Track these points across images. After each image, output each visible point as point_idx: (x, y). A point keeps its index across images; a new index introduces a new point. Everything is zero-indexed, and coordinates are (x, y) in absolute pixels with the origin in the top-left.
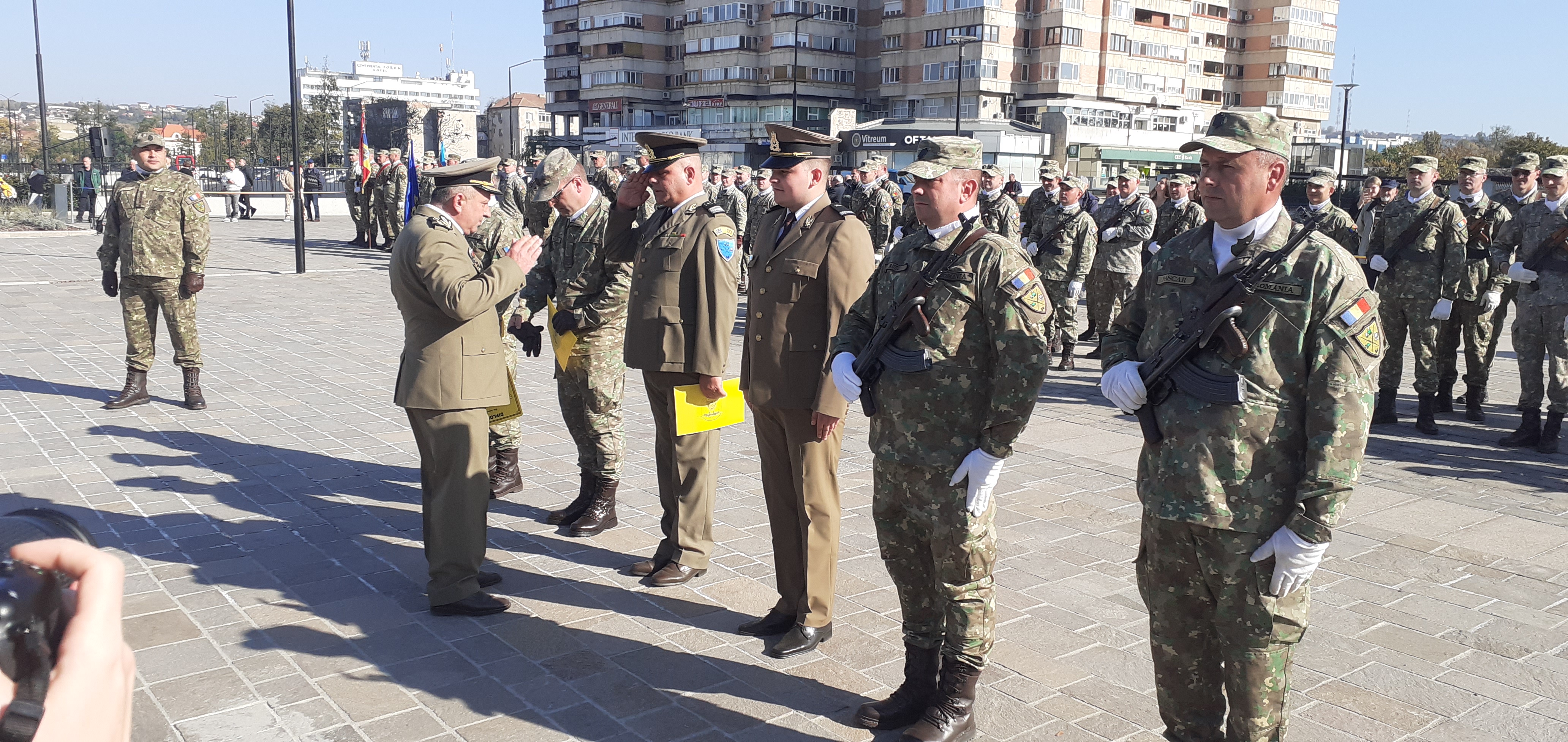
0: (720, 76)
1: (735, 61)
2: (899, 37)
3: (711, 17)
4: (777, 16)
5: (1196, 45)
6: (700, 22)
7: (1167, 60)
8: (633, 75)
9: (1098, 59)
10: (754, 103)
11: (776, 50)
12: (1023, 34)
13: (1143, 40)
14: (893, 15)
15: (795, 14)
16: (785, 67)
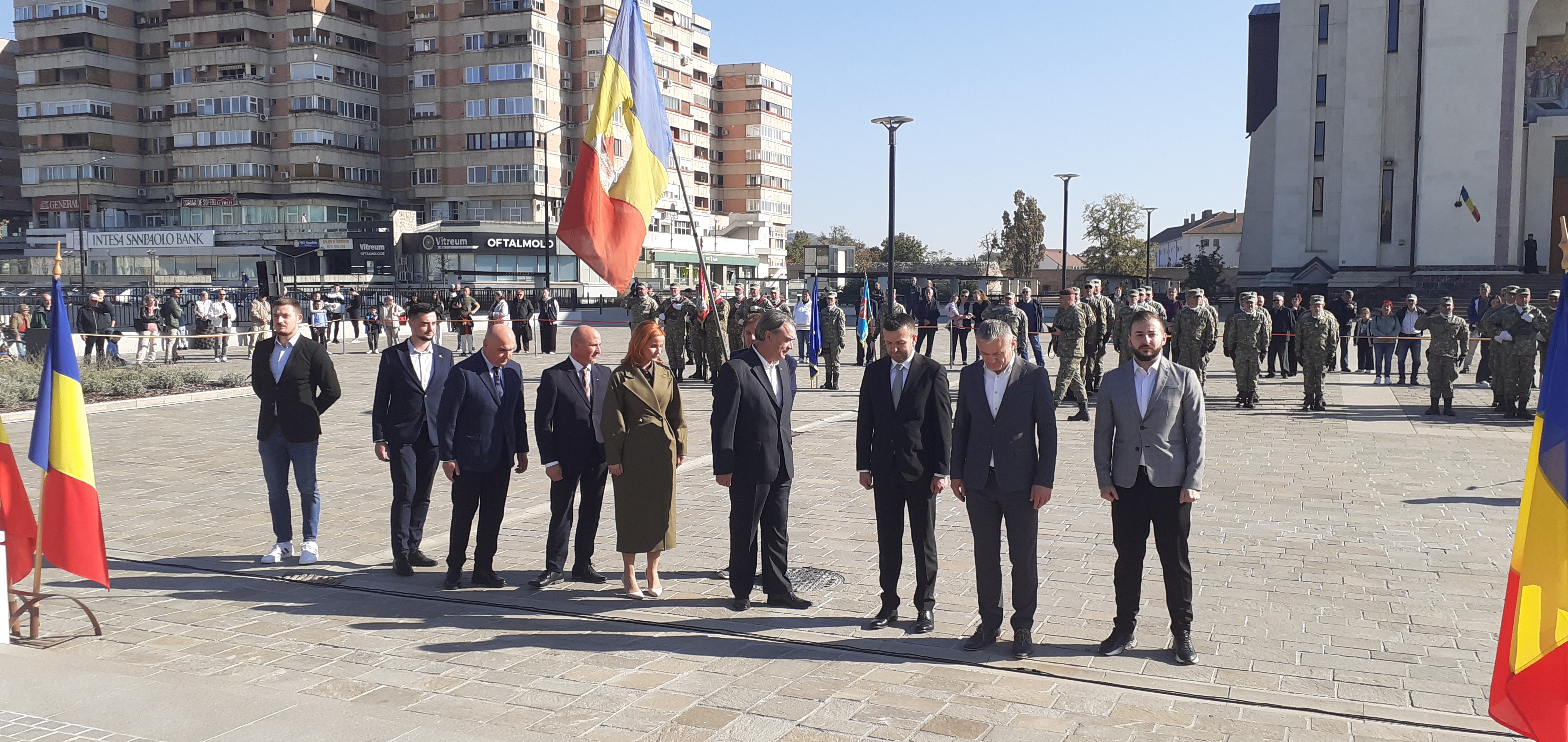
0: (227, 172)
1: (246, 157)
2: (435, 139)
3: (212, 109)
4: (297, 111)
6: (194, 114)
8: (102, 169)
10: (271, 202)
11: (297, 147)
12: (567, 142)
14: (426, 117)
15: (320, 111)
16: (311, 165)
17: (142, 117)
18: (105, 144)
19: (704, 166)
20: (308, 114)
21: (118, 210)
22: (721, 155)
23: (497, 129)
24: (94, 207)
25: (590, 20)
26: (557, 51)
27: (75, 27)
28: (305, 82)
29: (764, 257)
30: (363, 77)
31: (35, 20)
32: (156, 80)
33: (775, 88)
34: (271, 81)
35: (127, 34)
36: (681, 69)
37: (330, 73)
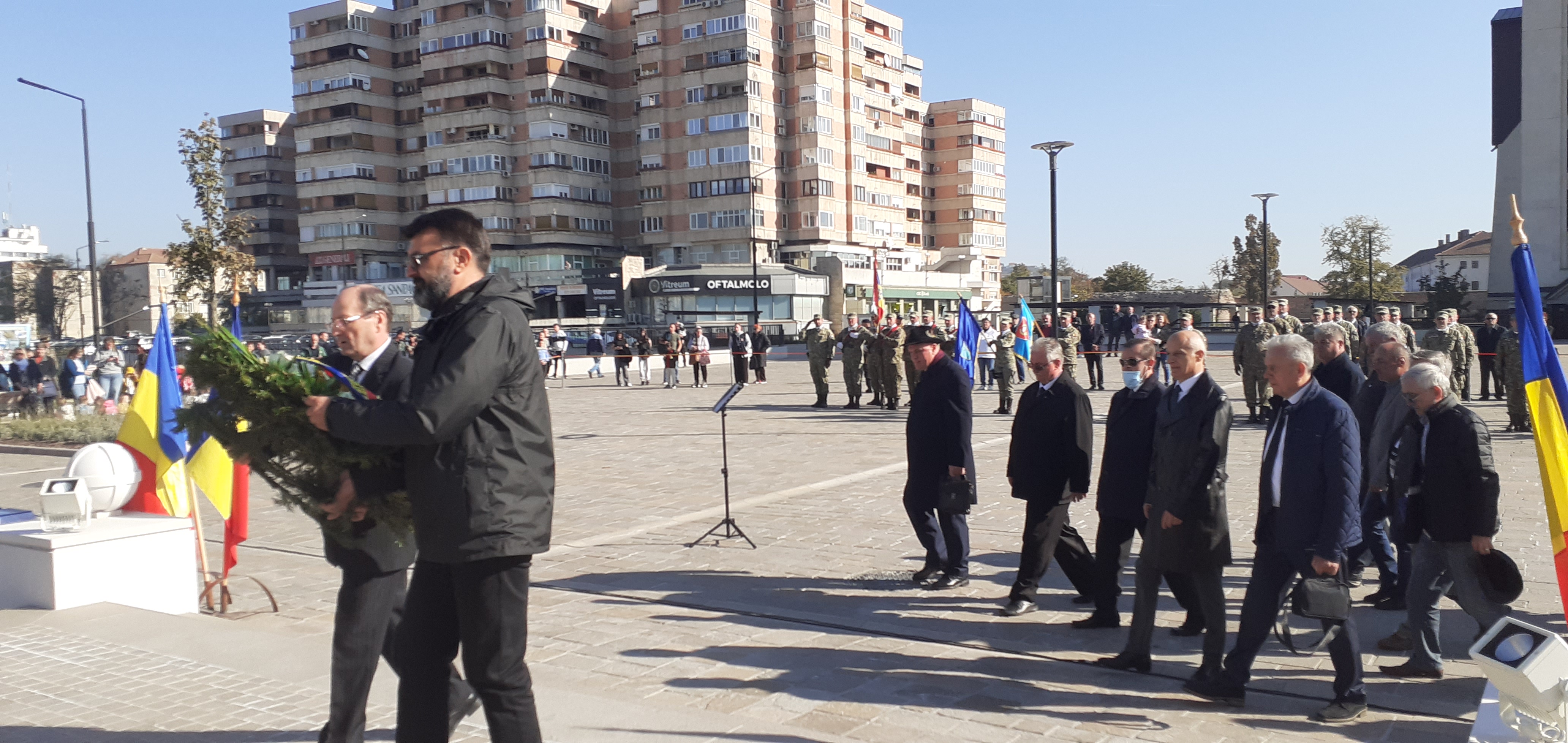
1: (492, 211)
2: (660, 188)
3: (460, 168)
4: (534, 167)
5: (901, 194)
6: (446, 173)
7: (890, 208)
8: (367, 226)
9: (846, 208)
10: (514, 251)
11: (538, 201)
12: (782, 186)
13: (873, 191)
14: (652, 168)
15: (556, 166)
16: (549, 217)
17: (400, 178)
18: (368, 203)
19: (916, 203)
20: (545, 169)
21: (381, 263)
22: (933, 191)
23: (716, 177)
24: (360, 262)
25: (802, 68)
26: (772, 99)
27: (344, 98)
28: (542, 139)
29: (976, 291)
30: (595, 133)
31: (310, 94)
32: (412, 143)
33: (987, 122)
34: (512, 140)
35: (387, 103)
36: (892, 109)
37: (564, 130)
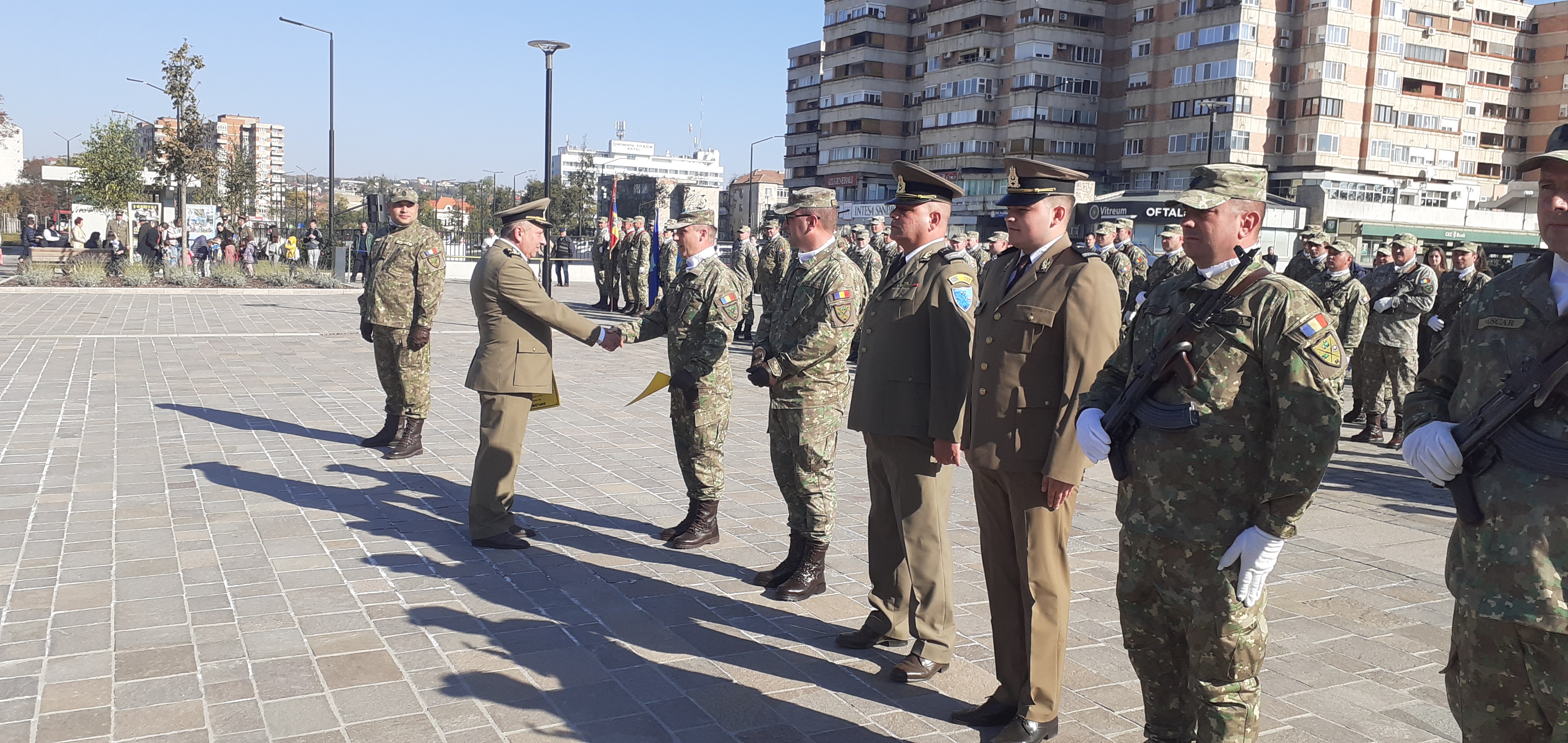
0: (956, 150)
1: (971, 135)
2: (1144, 109)
3: (950, 93)
4: (1017, 89)
5: (1473, 116)
6: (939, 97)
7: (1439, 131)
8: (869, 150)
9: (1360, 131)
10: (989, 175)
11: (1014, 124)
12: (1278, 105)
13: (1411, 111)
14: (1139, 87)
15: (1036, 88)
18: (872, 128)
19: (1498, 126)
20: (1024, 91)
21: (879, 185)
22: (1527, 113)
23: (1200, 96)
24: (861, 183)
26: (1275, 8)
27: (860, 27)
28: (1025, 61)
30: (1086, 54)
31: (837, 24)
34: (1000, 62)
